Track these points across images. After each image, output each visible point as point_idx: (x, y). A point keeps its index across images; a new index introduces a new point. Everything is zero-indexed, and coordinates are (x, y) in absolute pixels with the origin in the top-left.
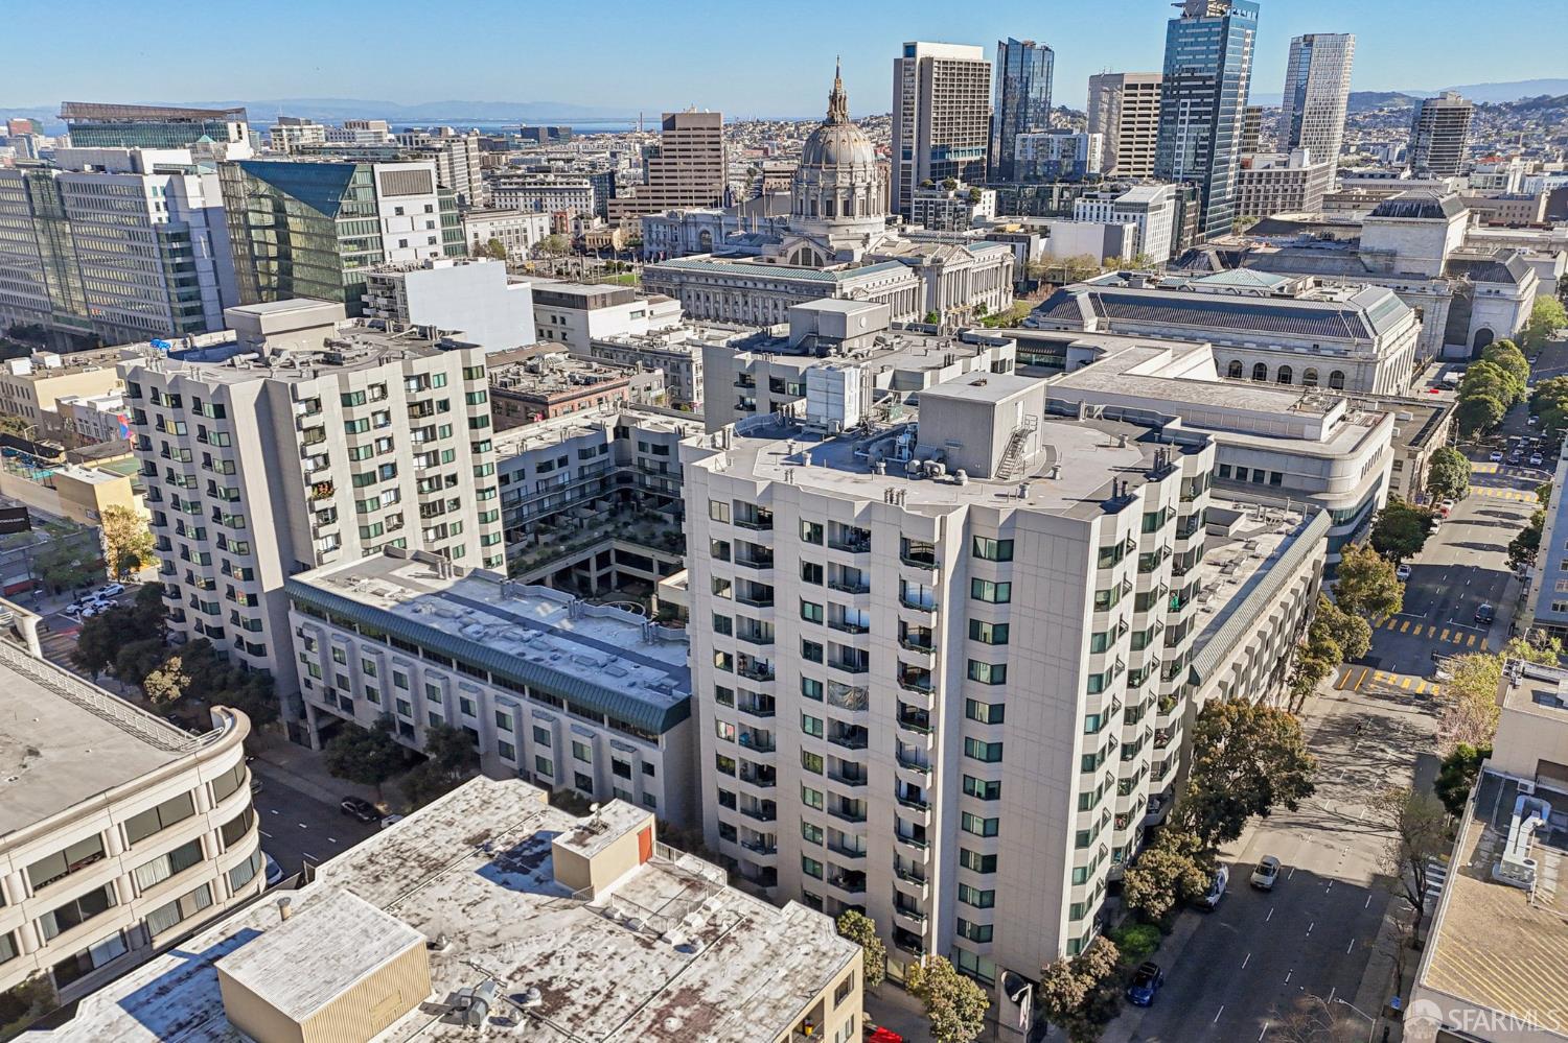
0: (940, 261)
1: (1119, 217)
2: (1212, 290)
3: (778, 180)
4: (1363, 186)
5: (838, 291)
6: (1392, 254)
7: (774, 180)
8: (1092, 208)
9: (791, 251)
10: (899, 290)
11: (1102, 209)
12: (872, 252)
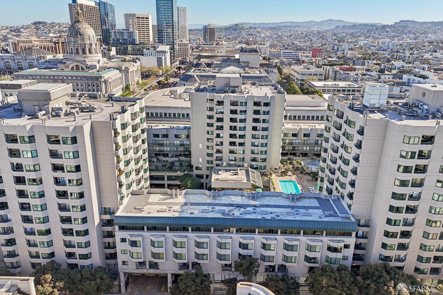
0: (127, 68)
1: (158, 55)
2: (227, 72)
3: (24, 44)
4: (207, 47)
5: (103, 78)
6: (248, 62)
7: (23, 44)
8: (149, 52)
9: (71, 66)
10: (118, 77)
11: (152, 52)
12: (102, 65)
